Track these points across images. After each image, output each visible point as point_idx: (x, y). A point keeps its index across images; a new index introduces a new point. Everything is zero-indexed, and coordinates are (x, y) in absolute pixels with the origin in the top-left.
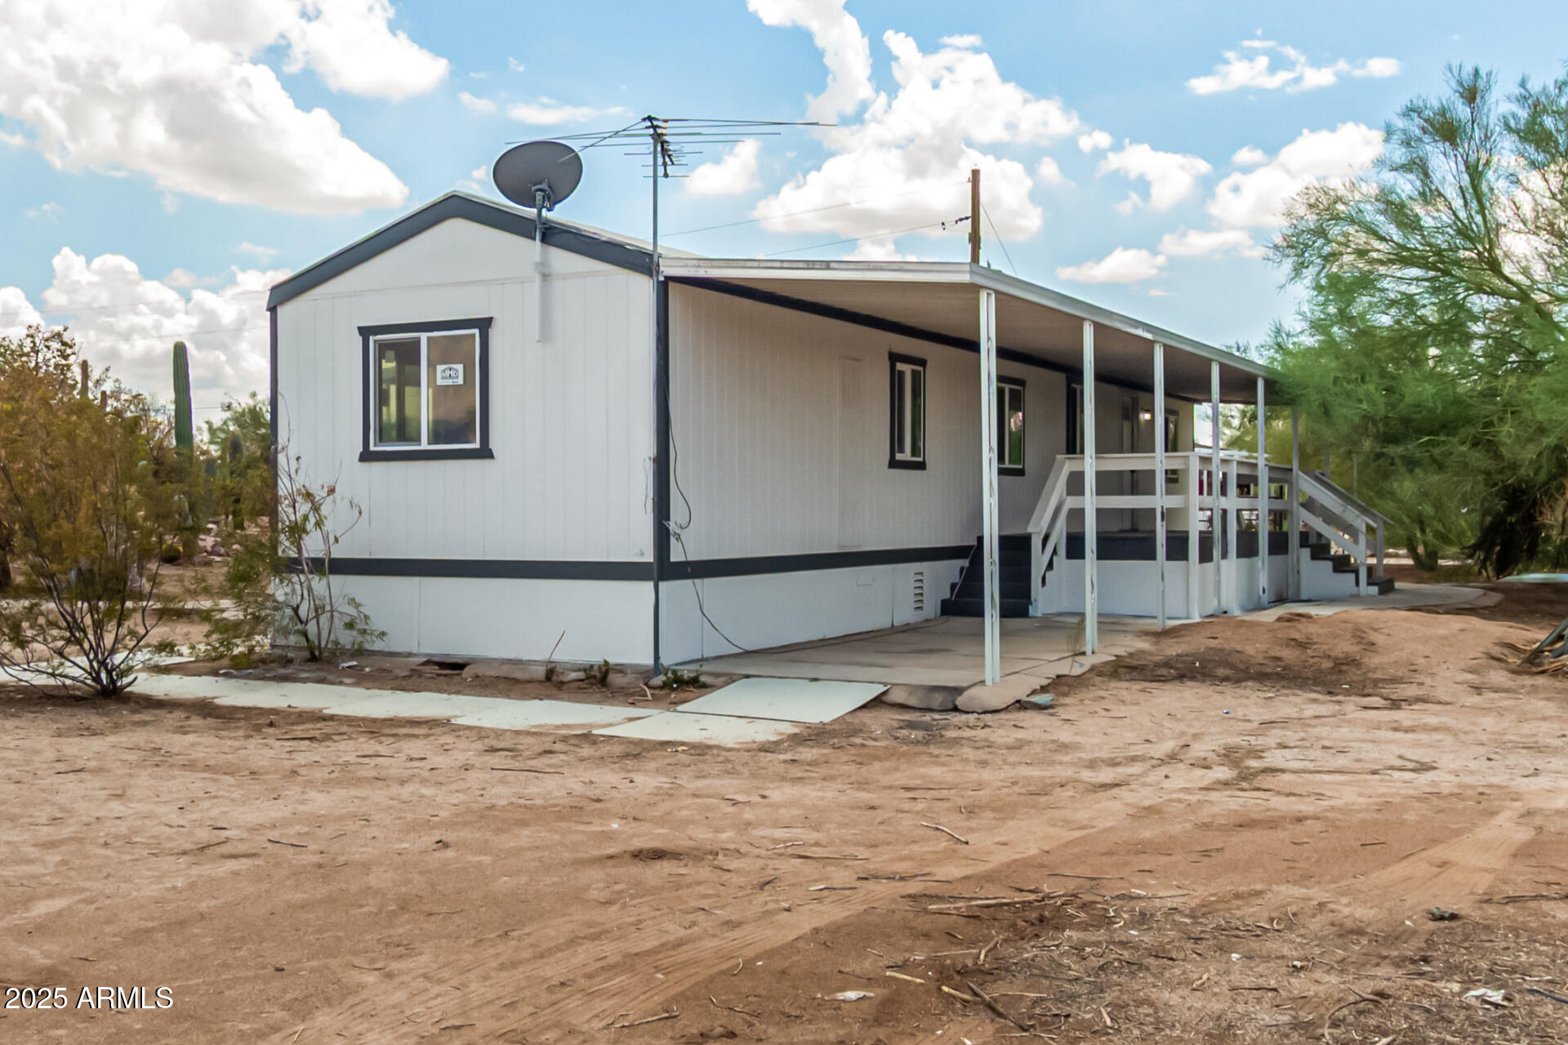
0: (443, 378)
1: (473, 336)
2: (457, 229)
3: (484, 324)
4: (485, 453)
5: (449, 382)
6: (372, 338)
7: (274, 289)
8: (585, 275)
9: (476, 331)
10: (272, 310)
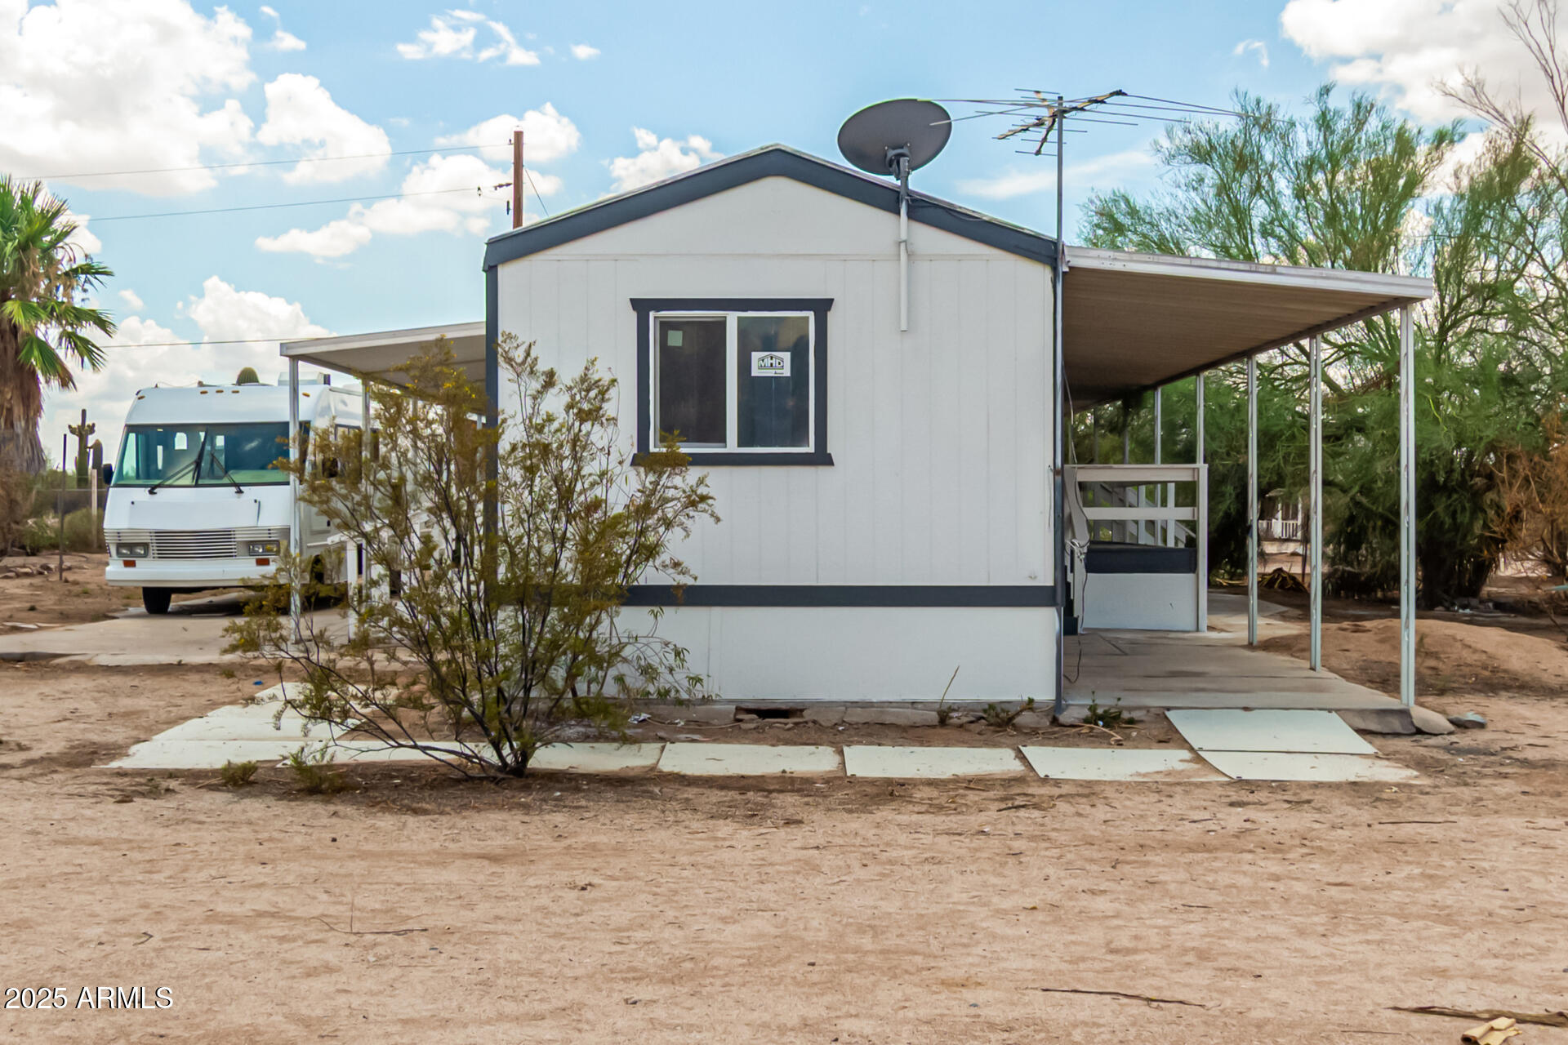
0: (761, 367)
1: (807, 319)
2: (778, 190)
3: (822, 307)
4: (822, 458)
5: (770, 373)
6: (652, 314)
7: (492, 243)
8: (960, 258)
9: (811, 315)
10: (491, 270)
